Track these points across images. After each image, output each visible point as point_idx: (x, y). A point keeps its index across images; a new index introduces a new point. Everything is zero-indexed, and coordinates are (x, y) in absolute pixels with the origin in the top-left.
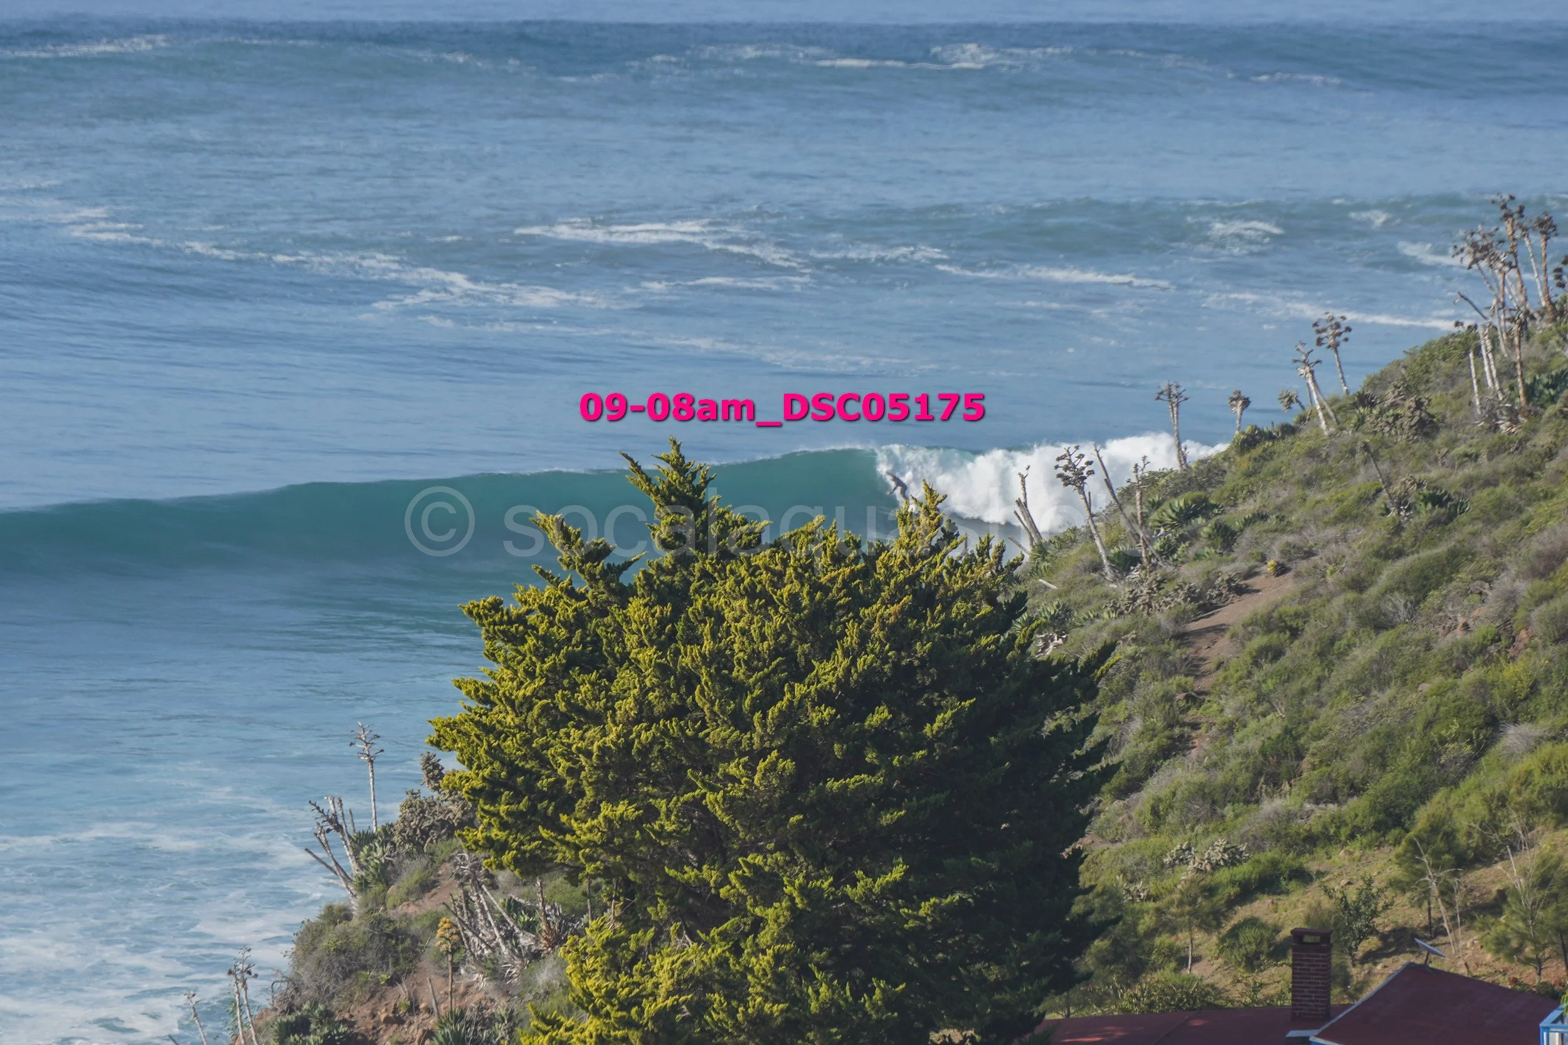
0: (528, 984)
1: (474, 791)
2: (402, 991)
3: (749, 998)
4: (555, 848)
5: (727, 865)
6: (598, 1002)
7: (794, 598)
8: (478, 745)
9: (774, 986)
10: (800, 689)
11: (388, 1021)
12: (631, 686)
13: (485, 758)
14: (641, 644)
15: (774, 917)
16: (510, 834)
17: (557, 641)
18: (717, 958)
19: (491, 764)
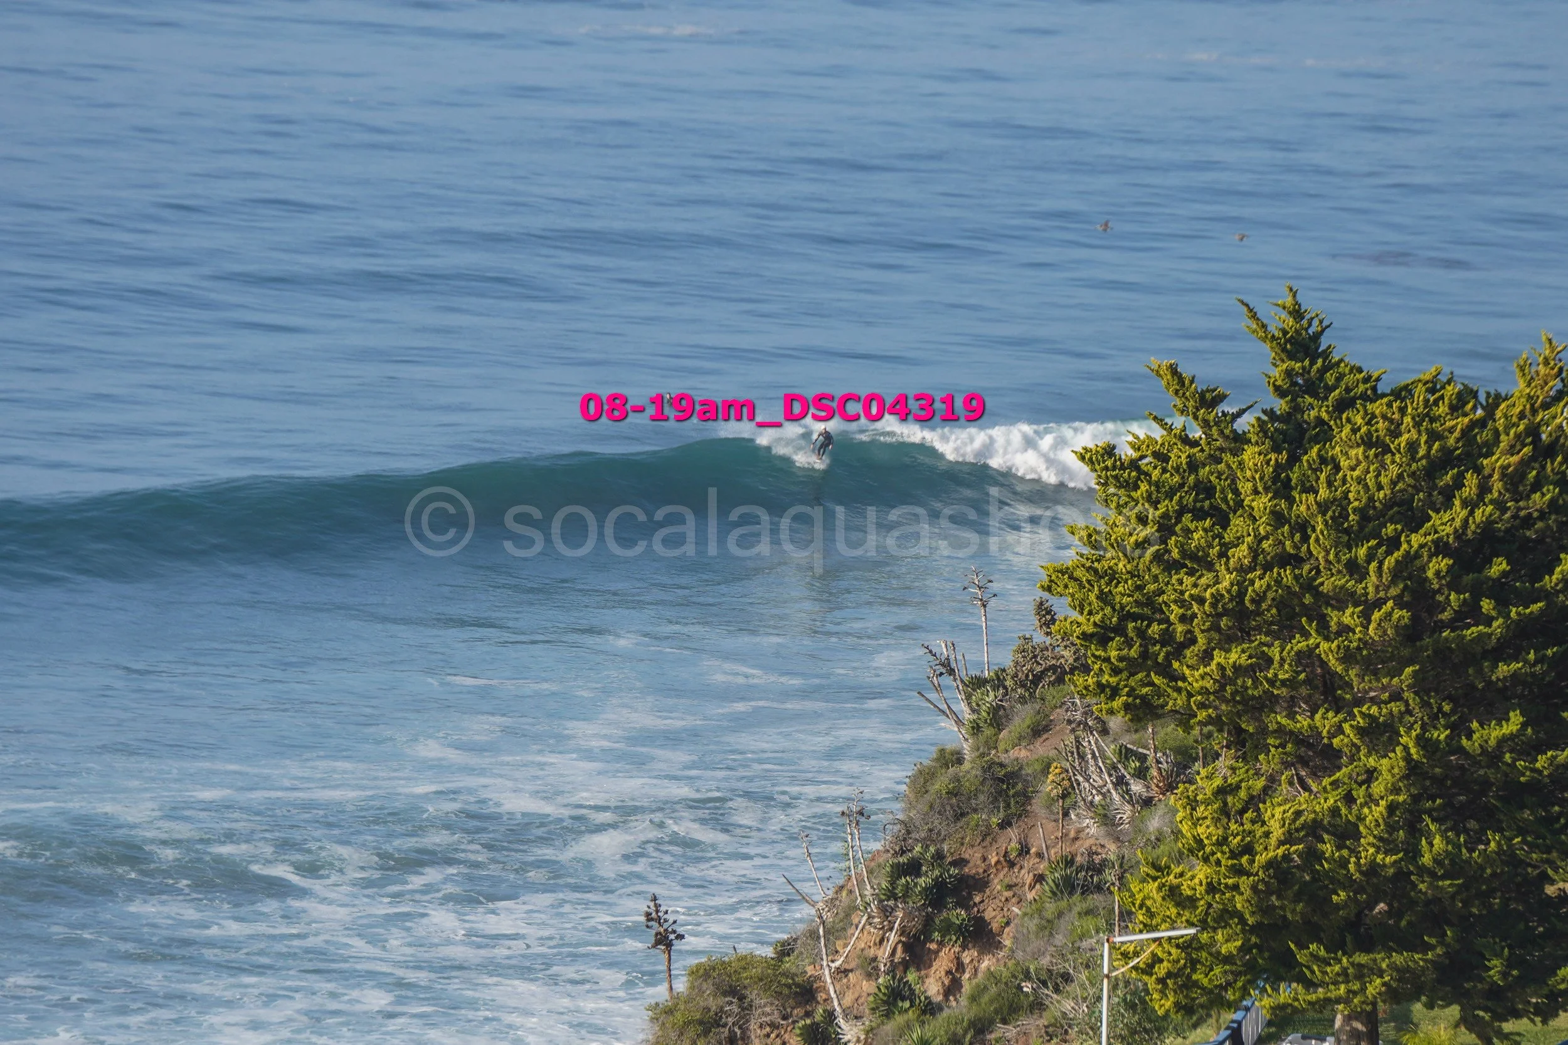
0: (1139, 828)
1: (1085, 636)
2: (1013, 835)
3: (1361, 849)
4: (1166, 695)
5: (1341, 714)
6: (1208, 849)
7: (1412, 446)
8: (1089, 591)
9: (1386, 837)
10: (1416, 539)
11: (998, 865)
13: (1096, 604)
14: (1256, 492)
15: (1388, 767)
16: (1121, 679)
17: (1171, 488)
18: (1329, 808)
19: (1102, 609)
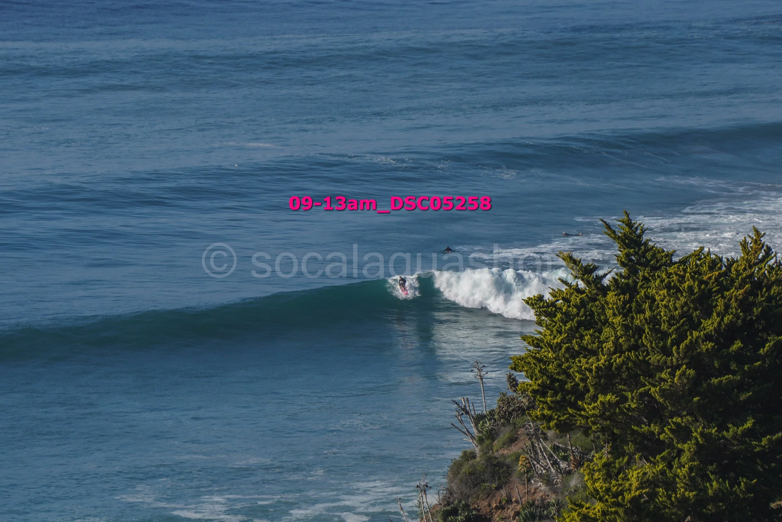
0: (565, 486)
1: (534, 392)
2: (503, 492)
3: (677, 490)
4: (576, 418)
5: (663, 423)
6: (602, 494)
7: (690, 288)
8: (535, 368)
9: (690, 483)
10: (695, 334)
11: (497, 508)
12: (610, 336)
13: (538, 375)
14: (614, 315)
15: (688, 449)
16: (553, 412)
17: (572, 315)
18: (660, 470)
